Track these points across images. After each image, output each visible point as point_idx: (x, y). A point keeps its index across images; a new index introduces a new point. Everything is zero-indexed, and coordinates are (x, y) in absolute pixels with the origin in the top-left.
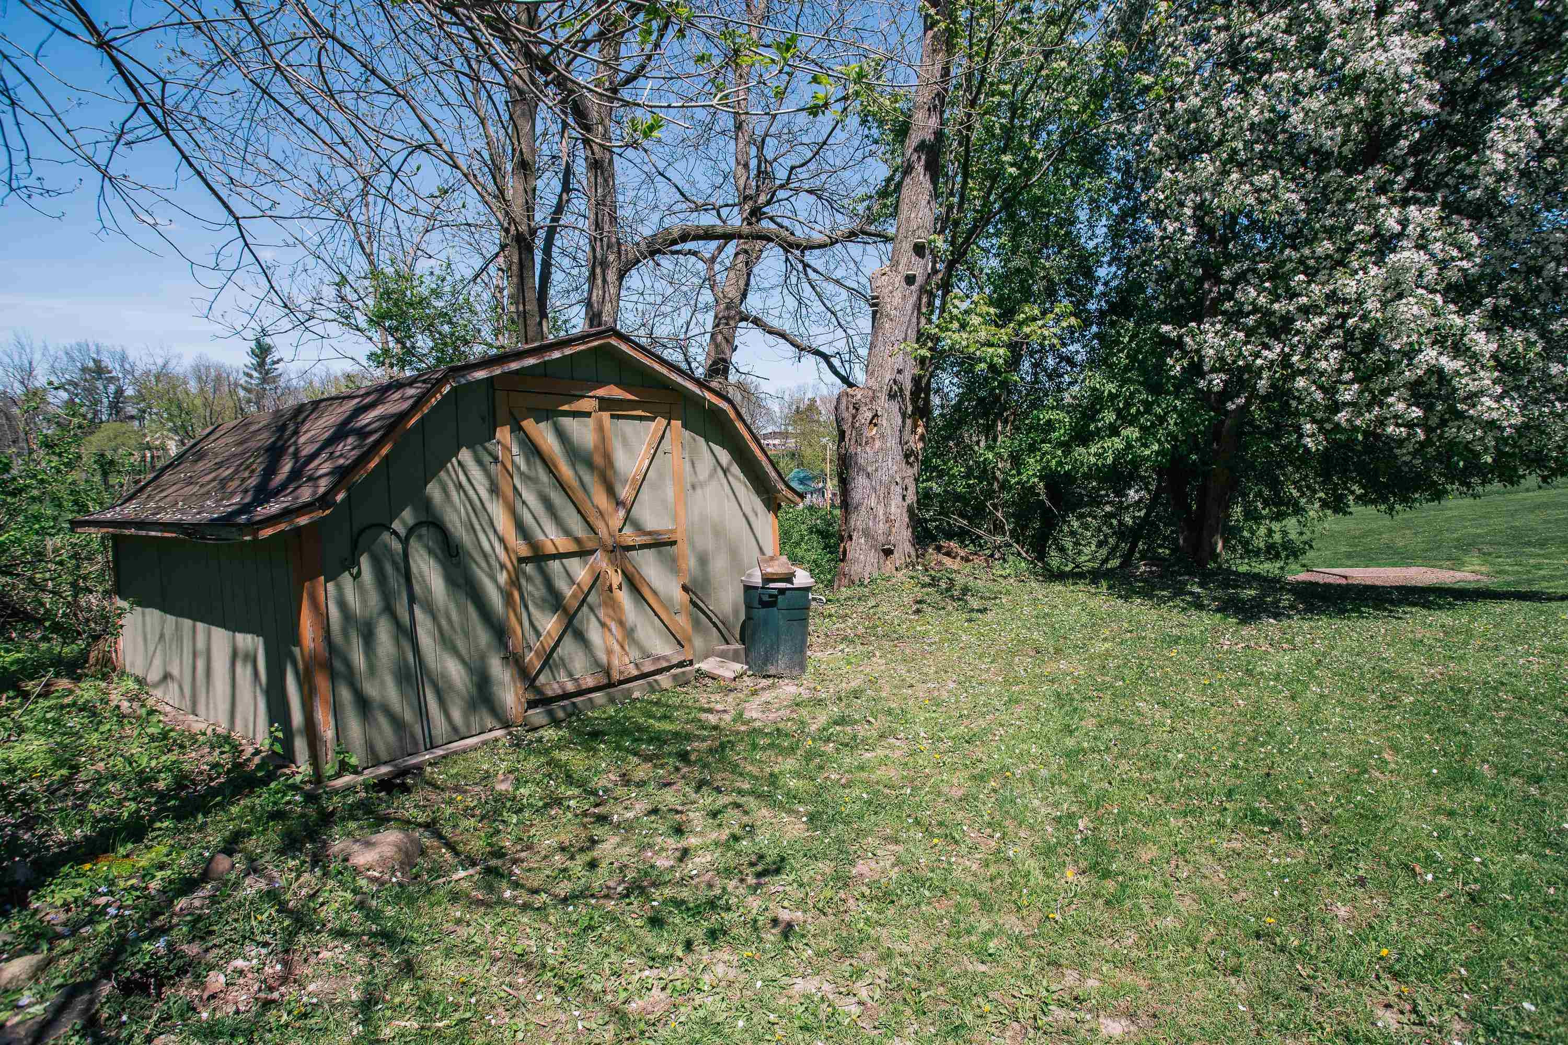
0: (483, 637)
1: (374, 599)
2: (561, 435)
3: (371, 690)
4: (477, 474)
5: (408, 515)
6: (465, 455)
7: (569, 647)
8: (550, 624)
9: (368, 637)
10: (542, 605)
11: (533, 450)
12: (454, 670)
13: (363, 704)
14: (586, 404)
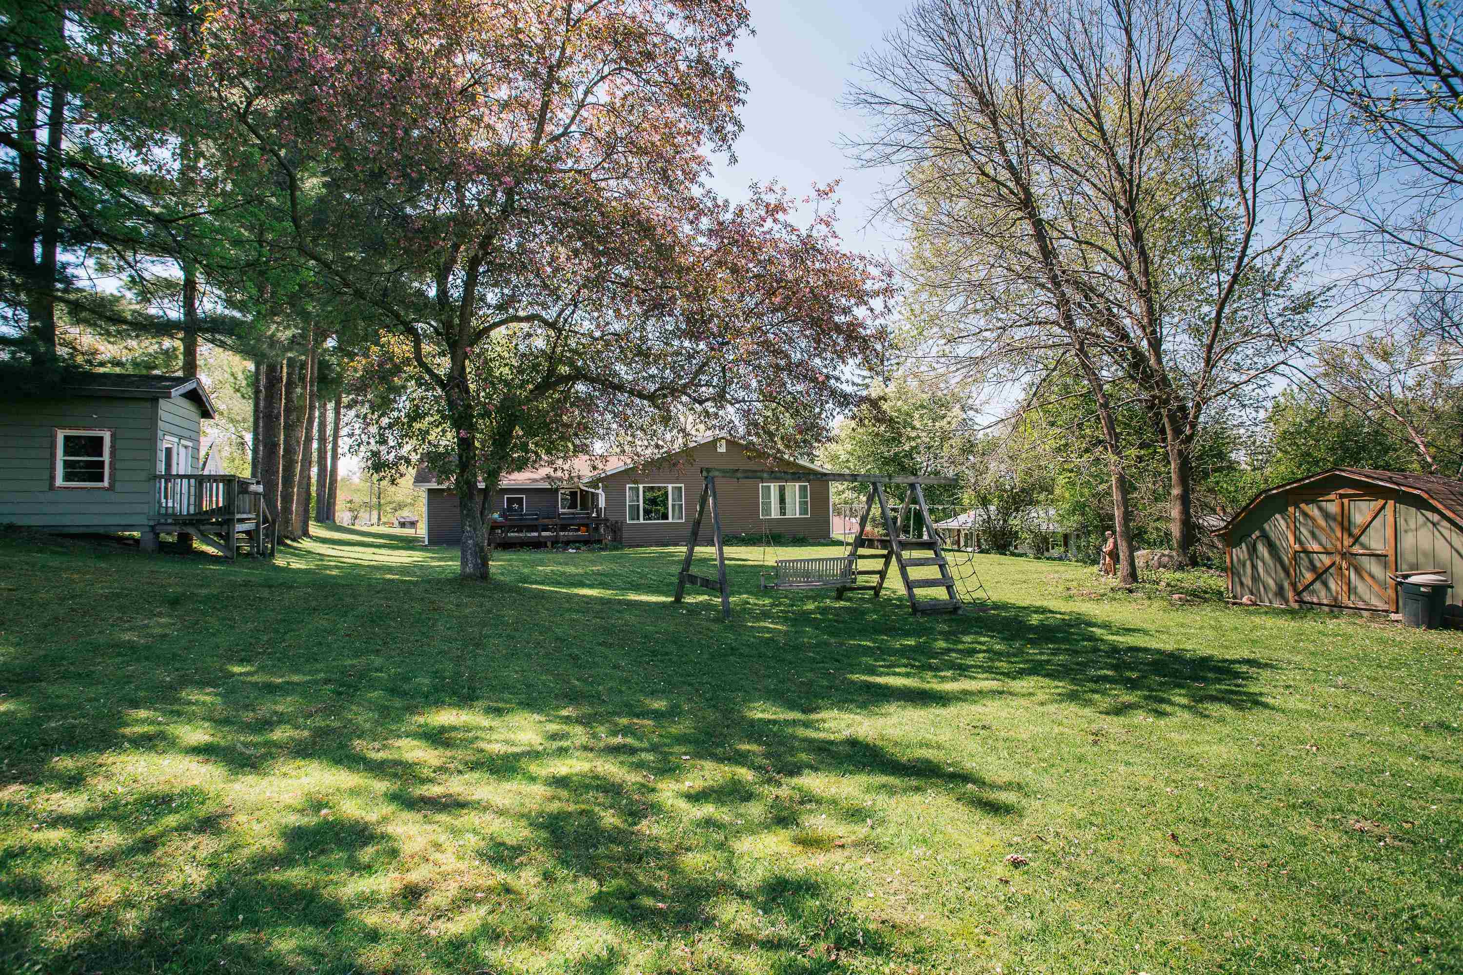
0: (1282, 575)
1: (1247, 557)
2: (1320, 509)
3: (1243, 579)
4: (1282, 522)
5: (1257, 533)
6: (1278, 516)
7: (1318, 585)
8: (1309, 576)
9: (1244, 565)
10: (1308, 569)
11: (1305, 515)
12: (1271, 582)
13: (1242, 584)
14: (1332, 496)
